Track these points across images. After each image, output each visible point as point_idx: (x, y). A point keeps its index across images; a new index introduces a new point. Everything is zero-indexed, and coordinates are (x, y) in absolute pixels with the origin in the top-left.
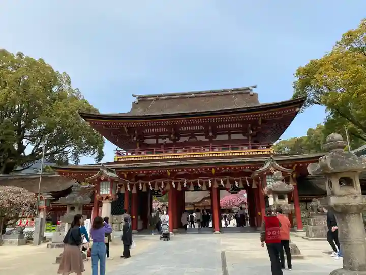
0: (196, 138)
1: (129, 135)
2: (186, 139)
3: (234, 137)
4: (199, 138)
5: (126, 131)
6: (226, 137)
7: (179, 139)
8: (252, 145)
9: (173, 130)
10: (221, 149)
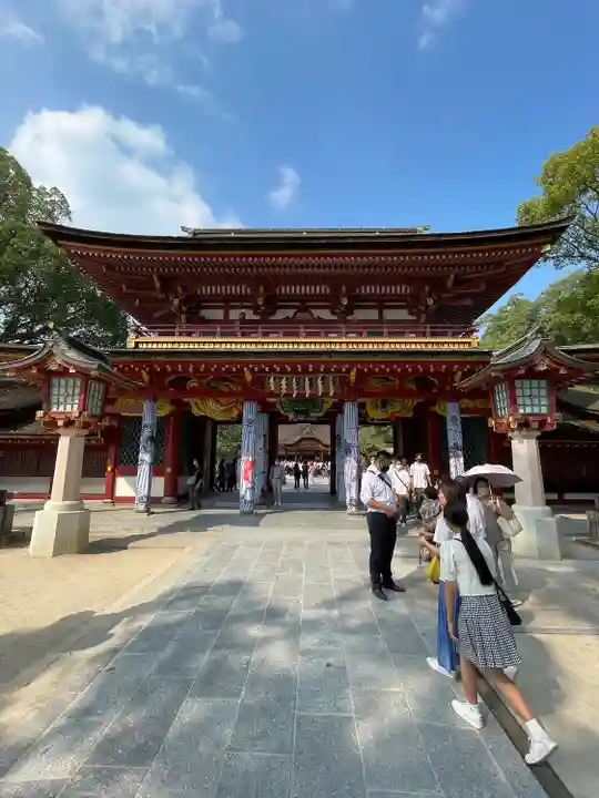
0: (311, 313)
1: (164, 296)
2: (290, 313)
3: (389, 314)
4: (317, 313)
5: (158, 285)
6: (373, 314)
7: (274, 313)
8: (431, 328)
9: (262, 289)
10: (365, 334)
